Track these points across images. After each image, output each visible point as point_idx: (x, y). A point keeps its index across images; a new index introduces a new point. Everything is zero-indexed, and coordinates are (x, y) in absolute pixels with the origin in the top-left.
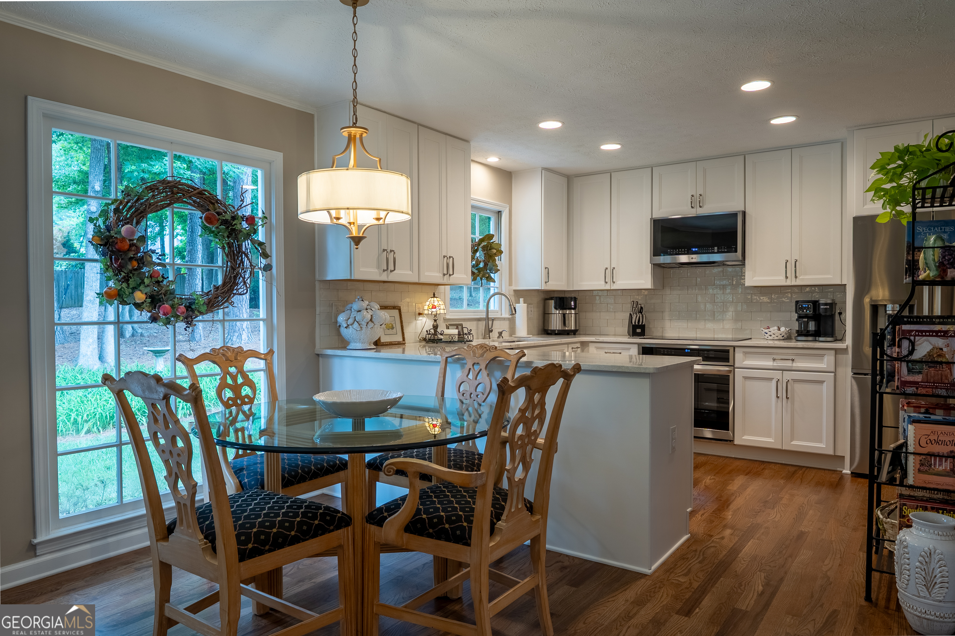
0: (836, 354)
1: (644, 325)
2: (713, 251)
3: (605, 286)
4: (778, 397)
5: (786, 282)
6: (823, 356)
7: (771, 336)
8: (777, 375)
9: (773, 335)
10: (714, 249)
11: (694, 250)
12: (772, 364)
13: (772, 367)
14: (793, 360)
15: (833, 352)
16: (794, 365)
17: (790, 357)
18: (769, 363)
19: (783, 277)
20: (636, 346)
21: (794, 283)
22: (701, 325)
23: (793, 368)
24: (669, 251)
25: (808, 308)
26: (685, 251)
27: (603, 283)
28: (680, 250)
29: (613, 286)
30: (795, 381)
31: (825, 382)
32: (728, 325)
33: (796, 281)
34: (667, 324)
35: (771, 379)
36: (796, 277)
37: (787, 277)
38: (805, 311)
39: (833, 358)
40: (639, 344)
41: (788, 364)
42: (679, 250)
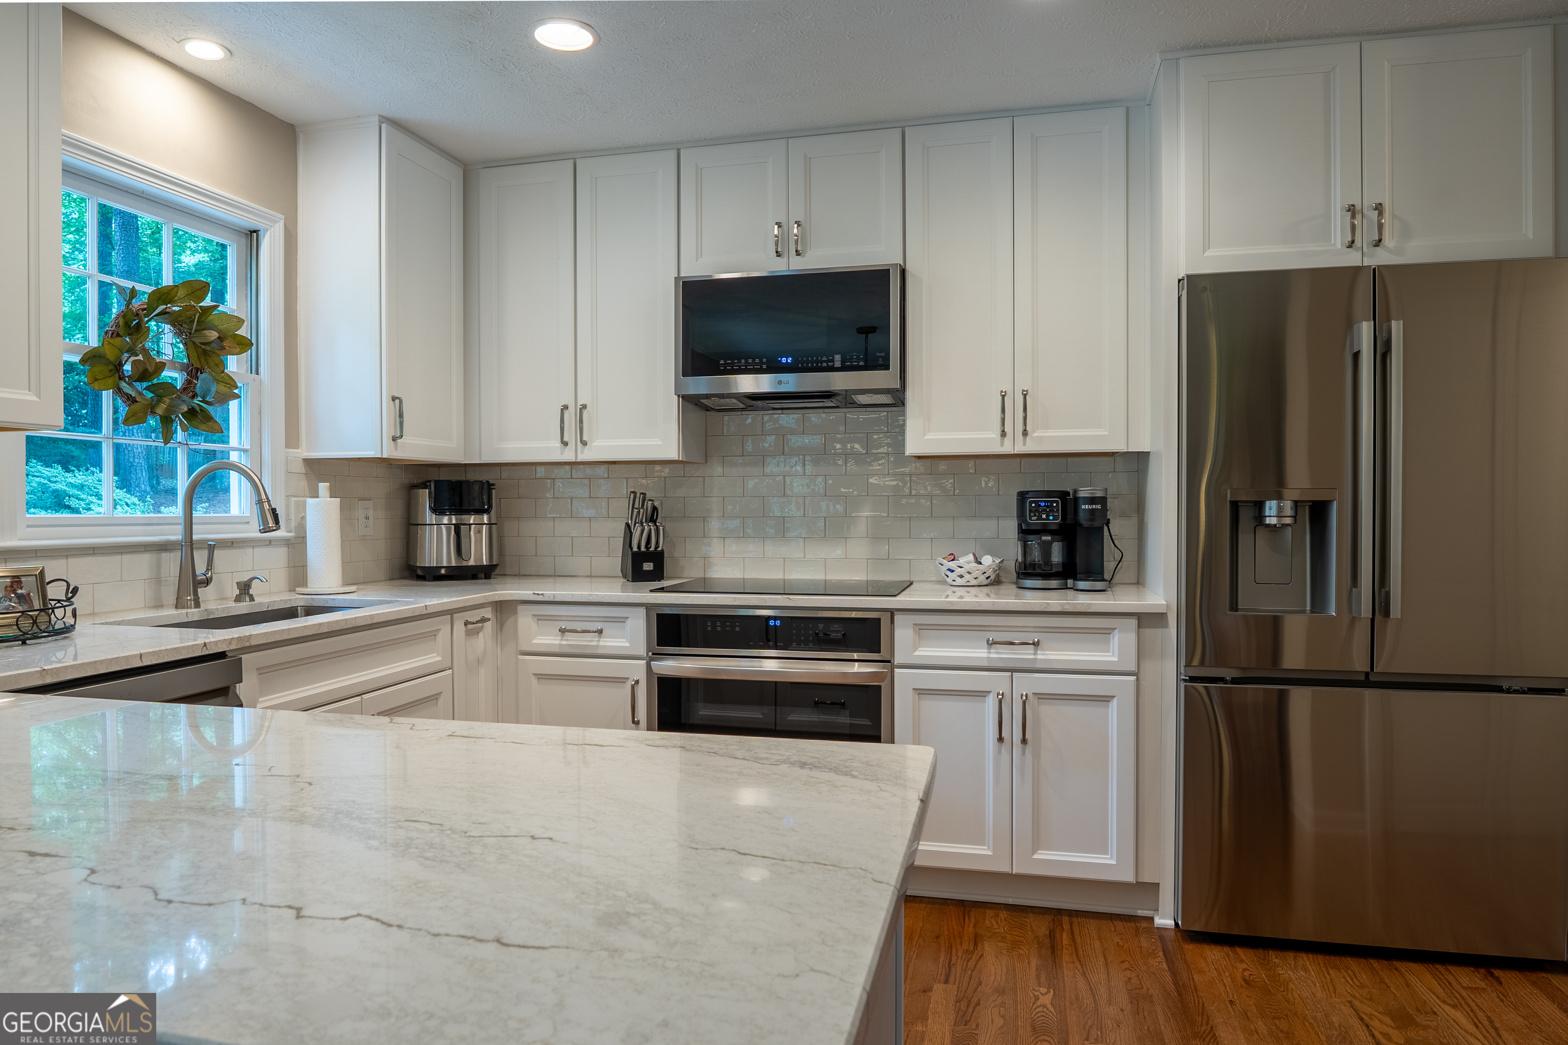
0: (1139, 626)
1: (662, 552)
2: (830, 364)
3: (562, 453)
4: (1001, 739)
5: (1002, 445)
6: (1108, 631)
7: (961, 576)
8: (999, 682)
9: (967, 577)
10: (833, 361)
11: (784, 360)
12: (985, 655)
13: (985, 664)
14: (1036, 644)
15: (1133, 622)
16: (1039, 657)
17: (1030, 637)
18: (979, 653)
19: (995, 435)
20: (642, 611)
21: (1020, 448)
22: (793, 550)
23: (1039, 666)
24: (722, 362)
25: (1049, 509)
26: (761, 363)
27: (558, 444)
28: (750, 361)
29: (582, 453)
30: (1042, 697)
31: (1115, 700)
32: (859, 549)
33: (1024, 444)
34: (716, 549)
35: (983, 694)
36: (1025, 433)
37: (1003, 434)
38: (1044, 516)
39: (1132, 637)
40: (649, 607)
41: (1026, 654)
42: (747, 362)
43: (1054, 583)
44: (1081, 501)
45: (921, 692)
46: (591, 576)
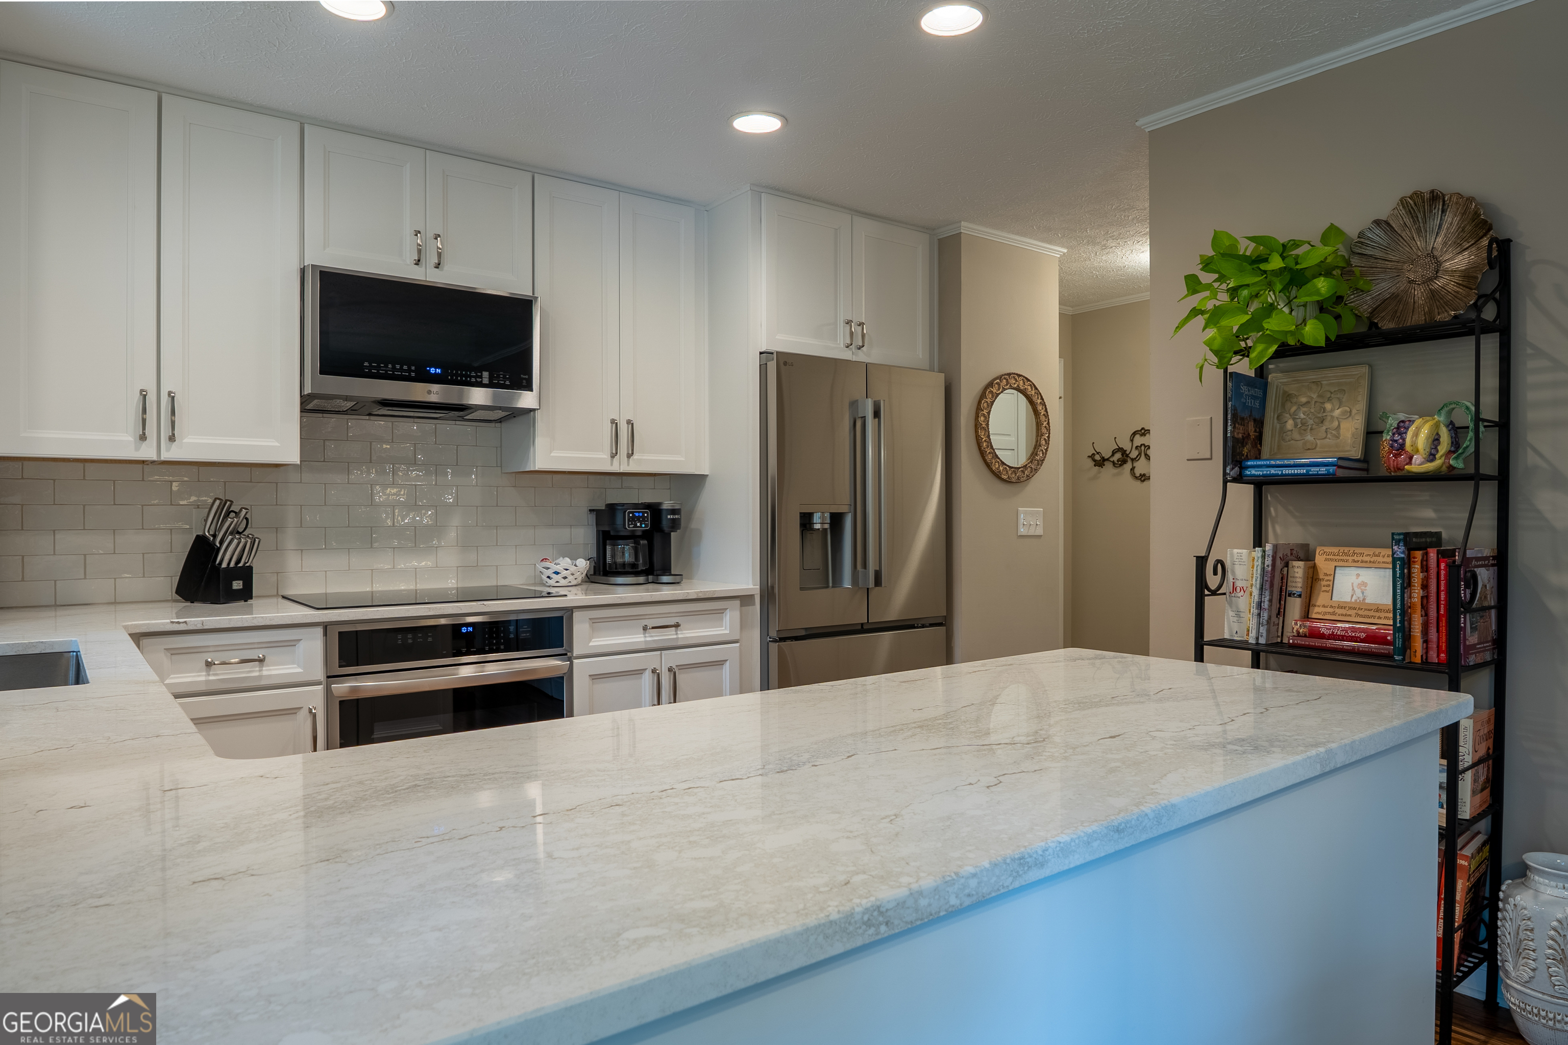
0: (742, 605)
1: (251, 568)
2: (479, 380)
3: (138, 450)
5: (612, 464)
6: (722, 611)
8: (651, 660)
10: (481, 377)
11: (433, 370)
12: (643, 639)
13: (643, 647)
14: (677, 626)
15: (737, 602)
16: (680, 636)
17: (672, 621)
18: (637, 638)
19: (606, 456)
20: (319, 631)
21: (624, 468)
22: (383, 562)
23: (680, 643)
24: (366, 364)
25: (642, 519)
26: (409, 371)
27: (134, 438)
28: (398, 367)
30: (686, 667)
31: (728, 662)
33: (628, 465)
35: (640, 672)
36: (632, 456)
37: (614, 456)
38: (638, 524)
39: (737, 614)
40: (326, 627)
41: (669, 635)
42: (394, 367)
43: (641, 579)
44: (664, 513)
45: (595, 677)
46: (115, 603)
